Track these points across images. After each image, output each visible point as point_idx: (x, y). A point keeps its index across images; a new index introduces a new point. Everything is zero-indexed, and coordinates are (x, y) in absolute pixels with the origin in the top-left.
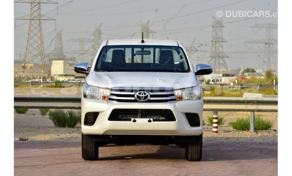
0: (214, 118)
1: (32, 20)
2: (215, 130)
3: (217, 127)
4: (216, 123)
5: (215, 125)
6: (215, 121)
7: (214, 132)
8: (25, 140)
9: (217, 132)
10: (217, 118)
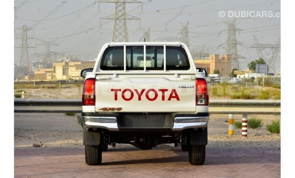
0: (243, 122)
1: (118, 19)
2: (244, 133)
3: (246, 131)
4: (246, 126)
5: (244, 129)
6: (244, 124)
7: (243, 135)
8: (39, 146)
9: (246, 136)
10: (246, 122)
